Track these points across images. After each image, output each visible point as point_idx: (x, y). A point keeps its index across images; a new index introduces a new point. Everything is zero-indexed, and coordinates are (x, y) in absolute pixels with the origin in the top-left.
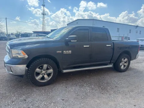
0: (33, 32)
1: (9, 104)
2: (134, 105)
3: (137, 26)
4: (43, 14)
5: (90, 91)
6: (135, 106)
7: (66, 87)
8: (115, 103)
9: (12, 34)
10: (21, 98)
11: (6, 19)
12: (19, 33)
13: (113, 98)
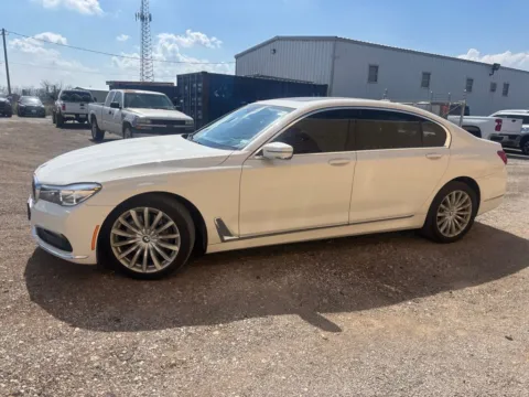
0: (107, 83)
1: (61, 334)
2: (507, 337)
3: (495, 65)
4: (143, 18)
5: (344, 291)
6: (510, 339)
7: (258, 278)
8: (438, 329)
9: (25, 93)
10: (101, 314)
11: (3, 34)
12: (50, 91)
13: (428, 315)
